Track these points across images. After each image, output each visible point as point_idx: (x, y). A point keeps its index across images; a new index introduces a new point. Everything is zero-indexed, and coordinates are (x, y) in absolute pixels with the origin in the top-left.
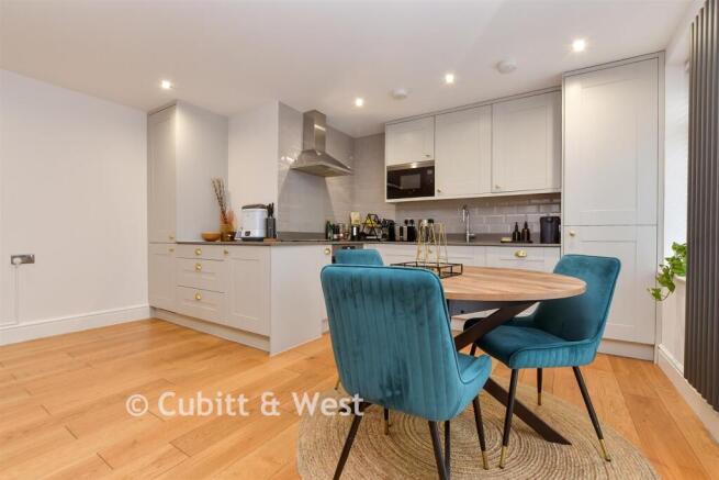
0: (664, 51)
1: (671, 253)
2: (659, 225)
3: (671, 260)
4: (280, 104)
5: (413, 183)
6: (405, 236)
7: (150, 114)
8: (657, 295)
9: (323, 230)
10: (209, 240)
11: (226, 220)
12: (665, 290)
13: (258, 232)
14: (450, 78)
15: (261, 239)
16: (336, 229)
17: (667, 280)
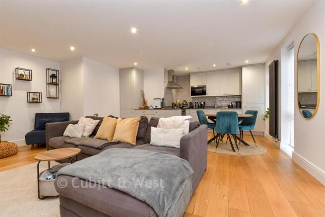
0: (265, 63)
1: (267, 110)
2: (265, 104)
3: (267, 112)
4: (165, 69)
5: (199, 92)
6: (197, 107)
7: (120, 70)
8: (264, 119)
9: (171, 105)
10: (141, 109)
11: (145, 102)
12: (266, 118)
13: (159, 106)
14: (214, 65)
15: (160, 108)
16: (175, 105)
17: (266, 116)
